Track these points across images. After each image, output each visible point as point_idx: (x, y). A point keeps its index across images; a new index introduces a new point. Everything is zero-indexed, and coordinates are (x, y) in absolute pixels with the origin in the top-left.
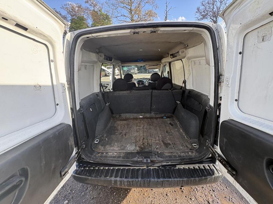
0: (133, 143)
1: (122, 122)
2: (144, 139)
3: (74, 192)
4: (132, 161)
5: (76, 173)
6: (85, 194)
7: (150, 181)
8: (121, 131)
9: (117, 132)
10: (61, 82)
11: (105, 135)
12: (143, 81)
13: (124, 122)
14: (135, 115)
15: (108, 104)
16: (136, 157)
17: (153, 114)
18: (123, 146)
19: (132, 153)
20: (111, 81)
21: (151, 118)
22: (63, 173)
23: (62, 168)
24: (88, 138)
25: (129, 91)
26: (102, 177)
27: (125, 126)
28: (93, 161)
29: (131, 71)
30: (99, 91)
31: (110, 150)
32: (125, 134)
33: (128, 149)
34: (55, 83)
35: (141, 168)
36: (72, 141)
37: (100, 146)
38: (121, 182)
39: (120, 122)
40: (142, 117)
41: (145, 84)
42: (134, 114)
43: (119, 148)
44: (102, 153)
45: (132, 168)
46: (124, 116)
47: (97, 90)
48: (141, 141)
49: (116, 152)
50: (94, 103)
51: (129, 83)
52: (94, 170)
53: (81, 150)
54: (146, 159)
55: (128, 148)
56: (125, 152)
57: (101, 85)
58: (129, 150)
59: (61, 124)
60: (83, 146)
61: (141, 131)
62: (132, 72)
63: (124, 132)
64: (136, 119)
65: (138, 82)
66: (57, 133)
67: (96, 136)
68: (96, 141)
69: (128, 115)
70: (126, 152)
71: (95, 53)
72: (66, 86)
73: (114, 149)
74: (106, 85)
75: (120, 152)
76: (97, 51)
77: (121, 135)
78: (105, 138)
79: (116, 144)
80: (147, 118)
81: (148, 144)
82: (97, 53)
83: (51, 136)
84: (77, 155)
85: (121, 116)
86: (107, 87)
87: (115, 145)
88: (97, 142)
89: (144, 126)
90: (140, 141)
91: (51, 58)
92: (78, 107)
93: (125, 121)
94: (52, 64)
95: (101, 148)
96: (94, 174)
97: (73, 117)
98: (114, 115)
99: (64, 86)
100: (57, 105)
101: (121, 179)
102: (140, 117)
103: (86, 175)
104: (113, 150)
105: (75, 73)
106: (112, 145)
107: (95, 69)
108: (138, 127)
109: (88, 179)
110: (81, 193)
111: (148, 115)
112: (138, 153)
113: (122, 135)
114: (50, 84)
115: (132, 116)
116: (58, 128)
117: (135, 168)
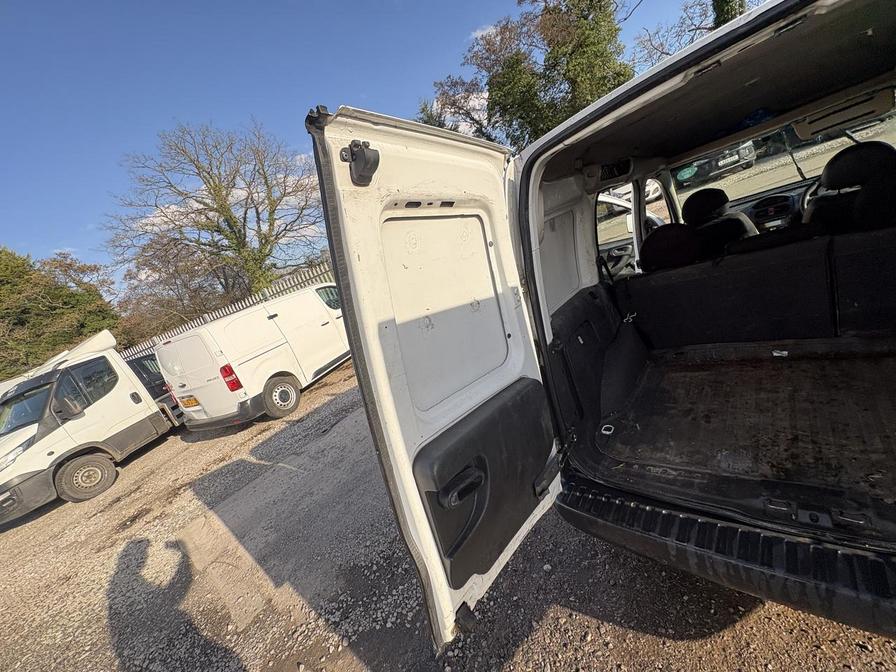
0: (745, 448)
1: (689, 374)
2: (795, 439)
3: (561, 550)
4: (738, 506)
5: (563, 501)
6: (593, 567)
7: (831, 593)
8: (690, 406)
9: (673, 408)
10: (510, 285)
11: (631, 416)
12: (786, 198)
13: (697, 374)
14: (749, 349)
15: (629, 318)
16: (758, 497)
17: (849, 340)
18: (698, 452)
19: (739, 482)
20: (634, 236)
21: (837, 358)
22: (538, 489)
23: (534, 477)
24: (582, 417)
25: (709, 263)
26: (635, 528)
27: (706, 387)
28: (604, 481)
29: (721, 163)
30: (596, 281)
31: (651, 458)
32: (707, 418)
33: (724, 465)
34: (500, 290)
35: (788, 538)
36: (547, 422)
37: (619, 445)
38: (700, 558)
39: (683, 374)
40: (785, 353)
41: (798, 206)
42: (741, 344)
43: (685, 459)
44: (629, 465)
45: (741, 528)
46: (695, 352)
47: (589, 278)
48: (783, 447)
49: (676, 470)
50: (586, 321)
51: (708, 227)
52: (609, 504)
53: (569, 446)
54: (809, 512)
55: (719, 461)
56: (710, 474)
57: (601, 262)
58: (725, 471)
59: (521, 379)
60: (573, 438)
61: (779, 410)
62: (724, 166)
63: (702, 407)
64: (757, 362)
65: (755, 207)
66: (518, 398)
67: (602, 416)
68: (605, 430)
69: (712, 350)
70: (714, 473)
71: (572, 175)
72: (521, 290)
73: (666, 458)
74: (616, 253)
75: (690, 472)
76: (579, 164)
77: (690, 418)
78: (631, 423)
79: (672, 443)
80: (812, 357)
81: (817, 459)
82: (580, 171)
83: (510, 404)
84: (561, 456)
85: (682, 353)
86: (619, 259)
87: (670, 446)
88: (608, 433)
89: (795, 391)
90: (774, 443)
91: (489, 239)
92: (549, 339)
93: (704, 370)
94: (491, 249)
95: (623, 451)
96: (612, 515)
97: (542, 363)
98: (655, 352)
99: (517, 294)
100: (509, 336)
101: (700, 551)
102: (775, 354)
103: (588, 511)
104: (665, 460)
105: (533, 253)
106: (660, 445)
107: (578, 216)
108: (763, 395)
109: (597, 522)
110: (581, 560)
111: (819, 346)
112: (766, 484)
113: (694, 419)
114: (492, 294)
115: (732, 351)
116: (518, 387)
117: (759, 534)
